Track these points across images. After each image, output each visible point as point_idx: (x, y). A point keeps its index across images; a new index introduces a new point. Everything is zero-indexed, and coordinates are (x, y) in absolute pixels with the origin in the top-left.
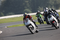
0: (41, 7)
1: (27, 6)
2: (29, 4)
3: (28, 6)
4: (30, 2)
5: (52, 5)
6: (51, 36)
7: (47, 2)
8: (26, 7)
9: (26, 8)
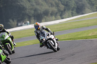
0: (13, 20)
5: (31, 15)
7: (23, 12)
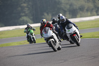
0: (48, 14)
1: (24, 12)
2: (27, 9)
3: (27, 12)
4: (29, 6)
5: (66, 10)
6: (65, 61)
7: (58, 6)
8: (23, 14)
9: (23, 16)
